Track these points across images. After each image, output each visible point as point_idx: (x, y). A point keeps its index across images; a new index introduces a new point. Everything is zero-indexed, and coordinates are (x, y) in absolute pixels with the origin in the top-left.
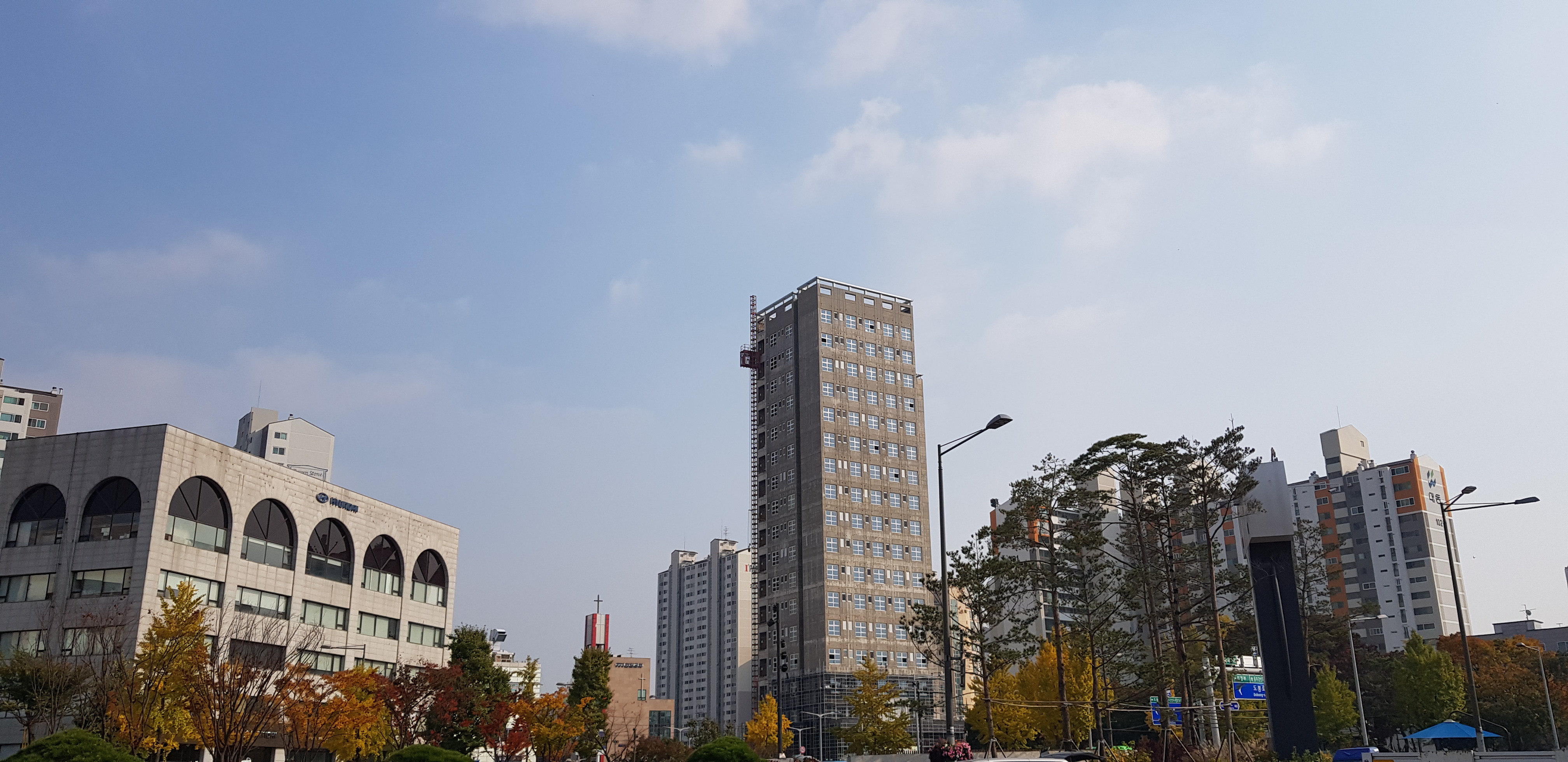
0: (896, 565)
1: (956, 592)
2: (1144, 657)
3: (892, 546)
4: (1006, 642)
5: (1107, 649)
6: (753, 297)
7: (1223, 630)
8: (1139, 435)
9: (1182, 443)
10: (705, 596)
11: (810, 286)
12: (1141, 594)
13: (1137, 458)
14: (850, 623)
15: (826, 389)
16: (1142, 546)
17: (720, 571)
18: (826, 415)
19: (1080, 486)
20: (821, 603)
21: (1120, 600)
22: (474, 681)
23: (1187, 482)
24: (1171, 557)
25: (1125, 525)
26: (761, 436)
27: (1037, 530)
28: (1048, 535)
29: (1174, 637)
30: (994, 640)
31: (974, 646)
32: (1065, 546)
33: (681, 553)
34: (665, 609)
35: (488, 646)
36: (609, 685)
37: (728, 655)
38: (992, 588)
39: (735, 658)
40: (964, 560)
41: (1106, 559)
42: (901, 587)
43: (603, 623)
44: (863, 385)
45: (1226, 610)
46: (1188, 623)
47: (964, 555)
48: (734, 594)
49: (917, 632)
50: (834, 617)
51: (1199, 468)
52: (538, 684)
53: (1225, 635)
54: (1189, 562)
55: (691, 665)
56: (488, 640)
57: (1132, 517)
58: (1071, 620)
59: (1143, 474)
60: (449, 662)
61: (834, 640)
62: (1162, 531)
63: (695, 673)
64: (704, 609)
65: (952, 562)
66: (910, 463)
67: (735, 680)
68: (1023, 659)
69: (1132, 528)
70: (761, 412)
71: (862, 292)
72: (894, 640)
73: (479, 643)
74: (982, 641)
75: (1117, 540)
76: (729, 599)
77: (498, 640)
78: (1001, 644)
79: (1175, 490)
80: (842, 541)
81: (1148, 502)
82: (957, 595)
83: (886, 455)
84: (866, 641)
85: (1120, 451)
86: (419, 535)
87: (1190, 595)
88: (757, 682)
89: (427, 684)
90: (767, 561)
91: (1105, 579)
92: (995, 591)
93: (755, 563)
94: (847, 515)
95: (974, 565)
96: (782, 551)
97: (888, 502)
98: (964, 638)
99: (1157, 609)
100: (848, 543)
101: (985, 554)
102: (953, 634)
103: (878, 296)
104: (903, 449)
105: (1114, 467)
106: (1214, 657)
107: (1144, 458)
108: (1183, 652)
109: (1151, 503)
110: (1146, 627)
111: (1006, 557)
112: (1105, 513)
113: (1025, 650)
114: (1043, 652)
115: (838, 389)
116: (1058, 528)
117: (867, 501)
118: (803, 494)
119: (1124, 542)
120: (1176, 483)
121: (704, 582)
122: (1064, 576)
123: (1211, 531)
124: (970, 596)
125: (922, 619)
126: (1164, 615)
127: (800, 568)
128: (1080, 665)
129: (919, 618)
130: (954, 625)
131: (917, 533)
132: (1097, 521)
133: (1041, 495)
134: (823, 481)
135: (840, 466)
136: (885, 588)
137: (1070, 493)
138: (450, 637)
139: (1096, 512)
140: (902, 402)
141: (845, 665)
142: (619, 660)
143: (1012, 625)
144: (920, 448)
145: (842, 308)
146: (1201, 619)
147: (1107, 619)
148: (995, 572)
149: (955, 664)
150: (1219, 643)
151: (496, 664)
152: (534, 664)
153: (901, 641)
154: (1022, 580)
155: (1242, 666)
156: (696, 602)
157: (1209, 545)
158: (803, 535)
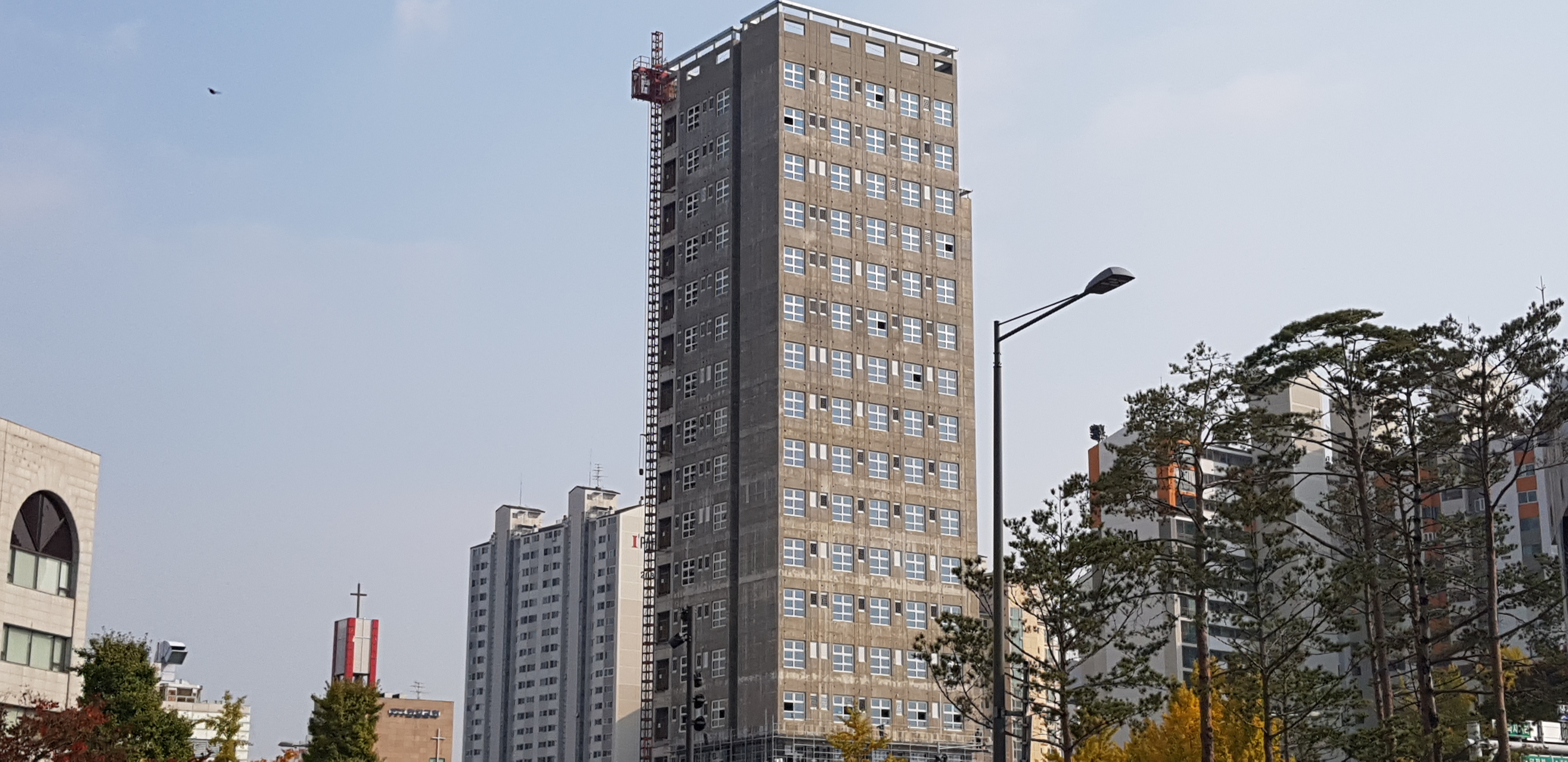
0: (912, 542)
1: (1019, 593)
2: (1361, 719)
3: (904, 507)
4: (1108, 685)
5: (1293, 703)
6: (657, 34)
7: (1507, 673)
8: (1368, 312)
9: (1447, 329)
10: (558, 590)
11: (764, 17)
12: (1360, 605)
13: (1363, 354)
14: (824, 647)
15: (790, 214)
16: (1365, 517)
17: (586, 546)
18: (789, 261)
19: (1255, 405)
20: (772, 607)
21: (1319, 615)
22: (126, 735)
23: (1454, 402)
24: (1418, 539)
25: (1337, 478)
26: (667, 297)
27: (1173, 484)
28: (1193, 493)
29: (1417, 684)
30: (1087, 681)
31: (1050, 692)
32: (1224, 514)
33: (513, 511)
34: (482, 613)
35: (151, 672)
36: (376, 748)
37: (596, 698)
38: (1087, 588)
39: (611, 704)
40: (1037, 535)
41: (1299, 539)
42: (919, 583)
43: (368, 634)
44: (859, 207)
45: (1515, 637)
46: (1446, 660)
47: (1037, 526)
48: (610, 588)
49: (944, 665)
50: (794, 634)
51: (1476, 375)
52: (244, 743)
53: (1511, 682)
54: (1451, 548)
55: (529, 715)
56: (152, 660)
57: (1349, 463)
58: (1231, 649)
59: (1374, 385)
60: (80, 700)
61: (794, 676)
62: (1404, 490)
63: (536, 730)
64: (555, 615)
65: (1014, 539)
66: (942, 355)
67: (610, 745)
68: (1138, 718)
69: (1350, 483)
70: (668, 253)
71: (863, 31)
72: (904, 678)
73: (136, 665)
74: (1064, 682)
75: (1320, 505)
76: (600, 598)
77: (171, 661)
78: (1099, 690)
79: (1431, 415)
80: (813, 495)
81: (1380, 436)
82: (1021, 599)
83: (899, 339)
84: (852, 680)
85: (1331, 342)
86: (24, 463)
87: (1450, 608)
88: (650, 749)
89: (38, 737)
90: (674, 529)
91: (1294, 576)
92: (1091, 593)
93: (650, 533)
94: (823, 448)
95: (1054, 544)
96: (701, 511)
97: (901, 427)
98: (1031, 677)
99: (1387, 633)
100: (824, 500)
101: (1074, 525)
102: (1014, 669)
103: (892, 39)
104: (931, 328)
105: (1319, 370)
106: (1488, 722)
107: (1375, 355)
108: (1431, 710)
109: (1385, 438)
110: (1365, 665)
111: (1114, 533)
112: (1297, 455)
113: (1142, 702)
114: (1176, 705)
115: (813, 212)
116: (1212, 480)
117: (862, 423)
118: (741, 408)
119: (1331, 509)
120: (1432, 402)
121: (556, 566)
122: (1218, 569)
123: (1494, 491)
124: (1045, 601)
125: (955, 641)
126: (1400, 643)
127: (735, 542)
128: (1242, 731)
129: (949, 640)
130: (1013, 654)
131: (952, 484)
132: (1283, 469)
133: (1181, 419)
134: (781, 385)
135: (813, 358)
136: (889, 583)
137: (1237, 417)
138: (82, 654)
139: (1283, 454)
140: (932, 240)
141: (812, 722)
142: (396, 704)
143: (1120, 655)
144: (963, 328)
145: (823, 60)
146: (1469, 653)
147: (1295, 648)
148: (1093, 558)
149: (1013, 726)
150: (1498, 697)
151: (167, 705)
152: (237, 706)
153: (916, 681)
154: (1142, 574)
155: (1539, 739)
156: (540, 601)
157: (1489, 519)
158: (742, 482)
